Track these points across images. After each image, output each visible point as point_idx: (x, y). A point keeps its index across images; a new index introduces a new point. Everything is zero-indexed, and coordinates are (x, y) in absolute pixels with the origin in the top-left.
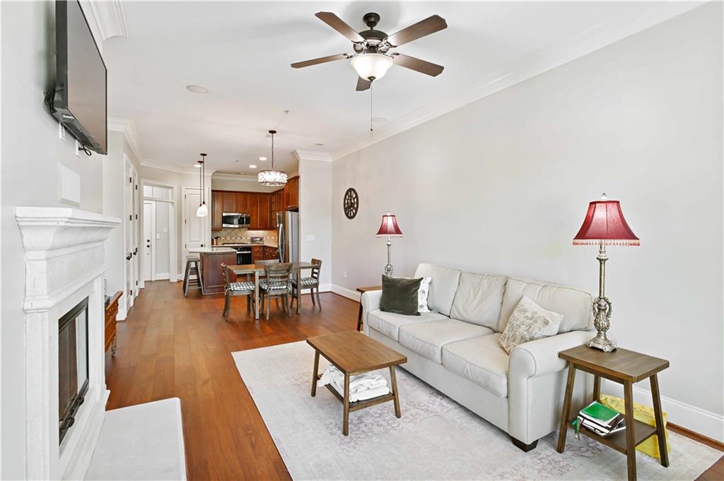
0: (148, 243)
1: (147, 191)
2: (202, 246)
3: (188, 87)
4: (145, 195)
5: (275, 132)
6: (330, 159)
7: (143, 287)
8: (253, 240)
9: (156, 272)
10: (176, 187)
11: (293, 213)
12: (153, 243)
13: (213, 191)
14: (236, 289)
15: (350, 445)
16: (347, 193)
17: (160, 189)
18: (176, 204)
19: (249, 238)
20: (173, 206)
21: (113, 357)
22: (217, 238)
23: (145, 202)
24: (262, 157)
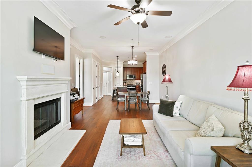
0: (106, 84)
1: (104, 69)
2: (120, 85)
3: (100, 37)
4: (104, 70)
5: (133, 47)
6: (158, 54)
7: (103, 97)
8: (136, 84)
9: (108, 93)
10: (113, 67)
11: (144, 74)
12: (107, 84)
13: (123, 68)
14: (120, 99)
15: (120, 160)
16: (163, 67)
17: (108, 68)
18: (113, 72)
19: (135, 83)
20: (112, 73)
21: (82, 116)
22: (125, 83)
23: (104, 72)
24: (135, 55)
